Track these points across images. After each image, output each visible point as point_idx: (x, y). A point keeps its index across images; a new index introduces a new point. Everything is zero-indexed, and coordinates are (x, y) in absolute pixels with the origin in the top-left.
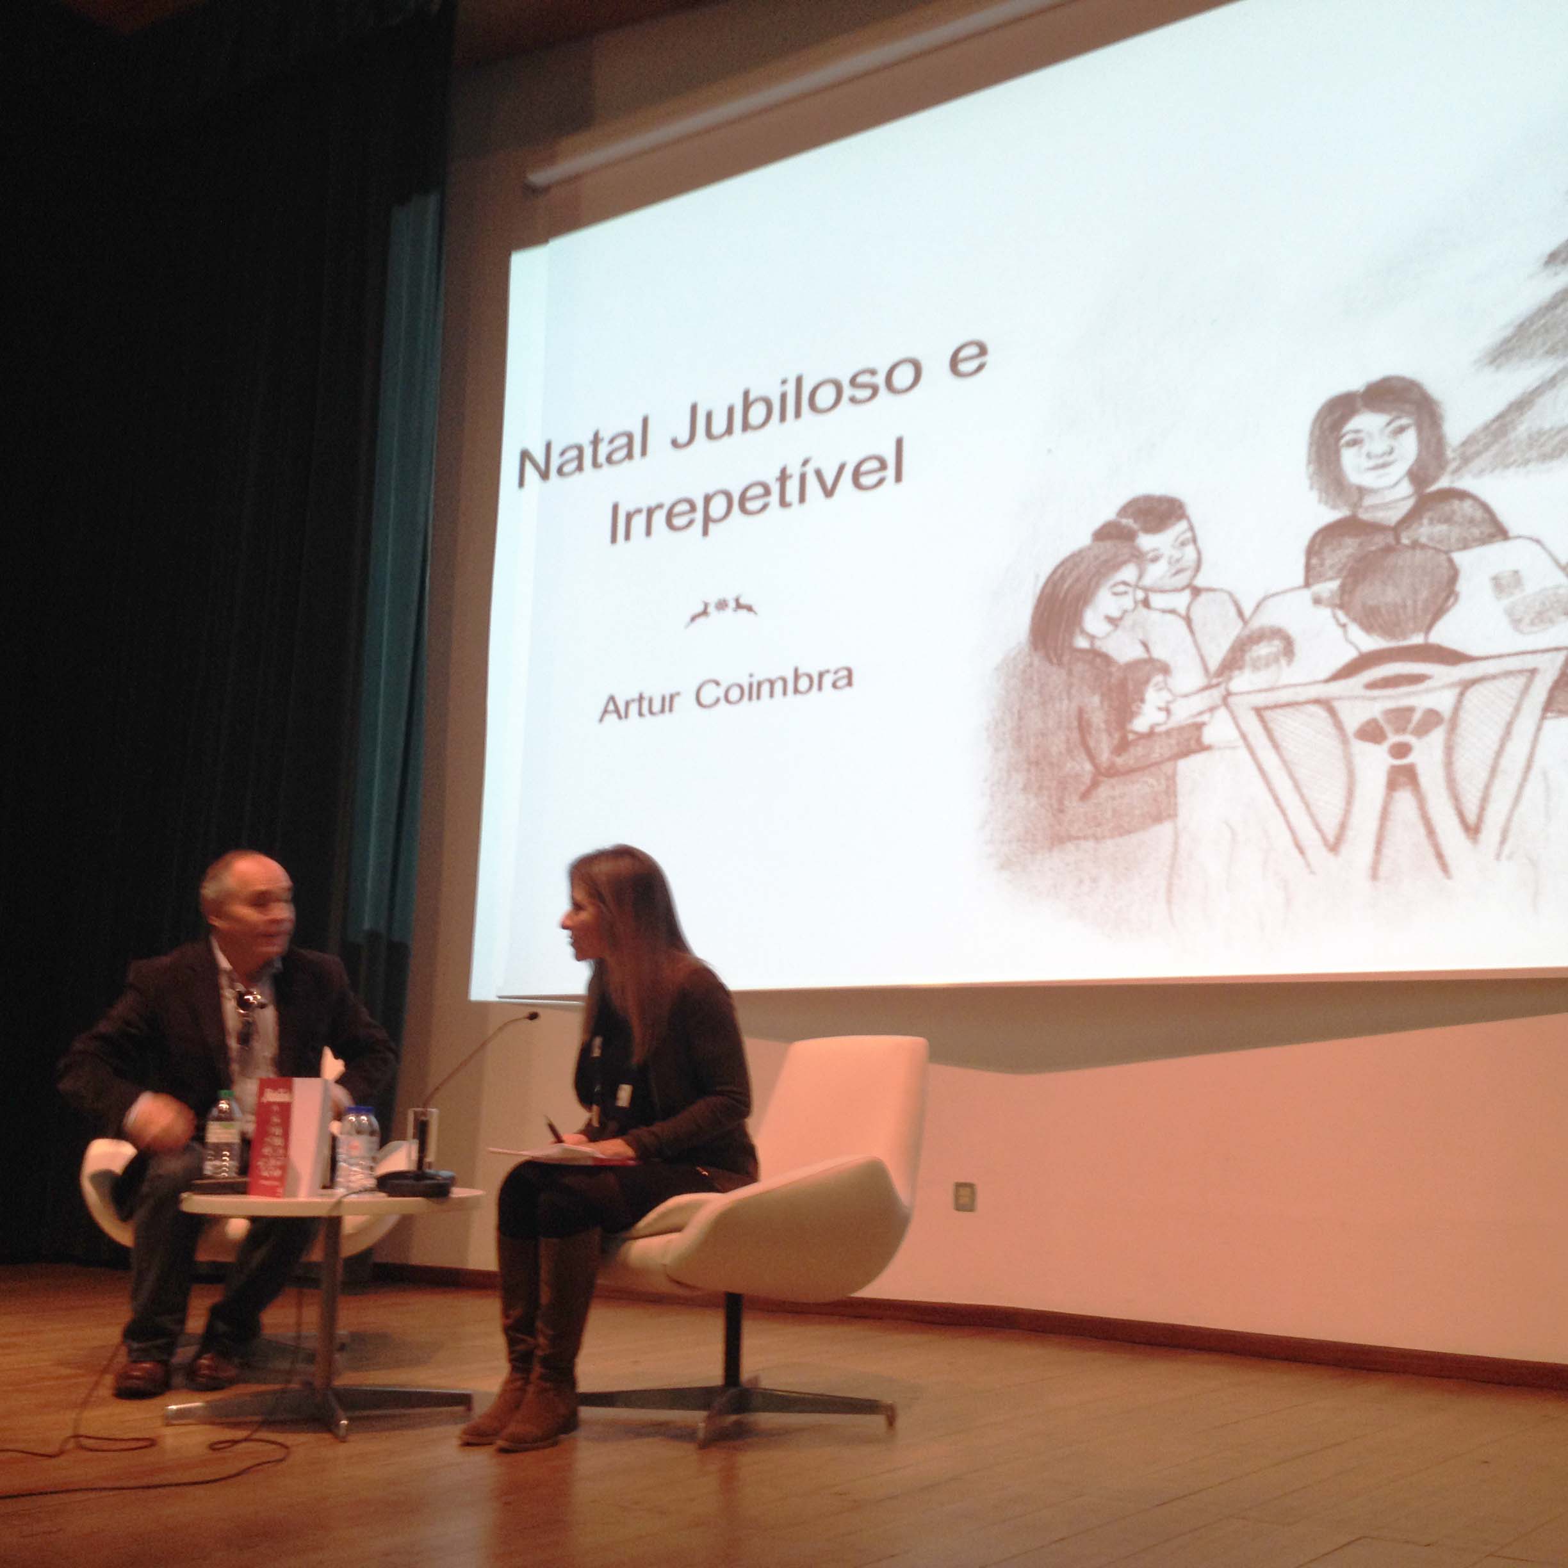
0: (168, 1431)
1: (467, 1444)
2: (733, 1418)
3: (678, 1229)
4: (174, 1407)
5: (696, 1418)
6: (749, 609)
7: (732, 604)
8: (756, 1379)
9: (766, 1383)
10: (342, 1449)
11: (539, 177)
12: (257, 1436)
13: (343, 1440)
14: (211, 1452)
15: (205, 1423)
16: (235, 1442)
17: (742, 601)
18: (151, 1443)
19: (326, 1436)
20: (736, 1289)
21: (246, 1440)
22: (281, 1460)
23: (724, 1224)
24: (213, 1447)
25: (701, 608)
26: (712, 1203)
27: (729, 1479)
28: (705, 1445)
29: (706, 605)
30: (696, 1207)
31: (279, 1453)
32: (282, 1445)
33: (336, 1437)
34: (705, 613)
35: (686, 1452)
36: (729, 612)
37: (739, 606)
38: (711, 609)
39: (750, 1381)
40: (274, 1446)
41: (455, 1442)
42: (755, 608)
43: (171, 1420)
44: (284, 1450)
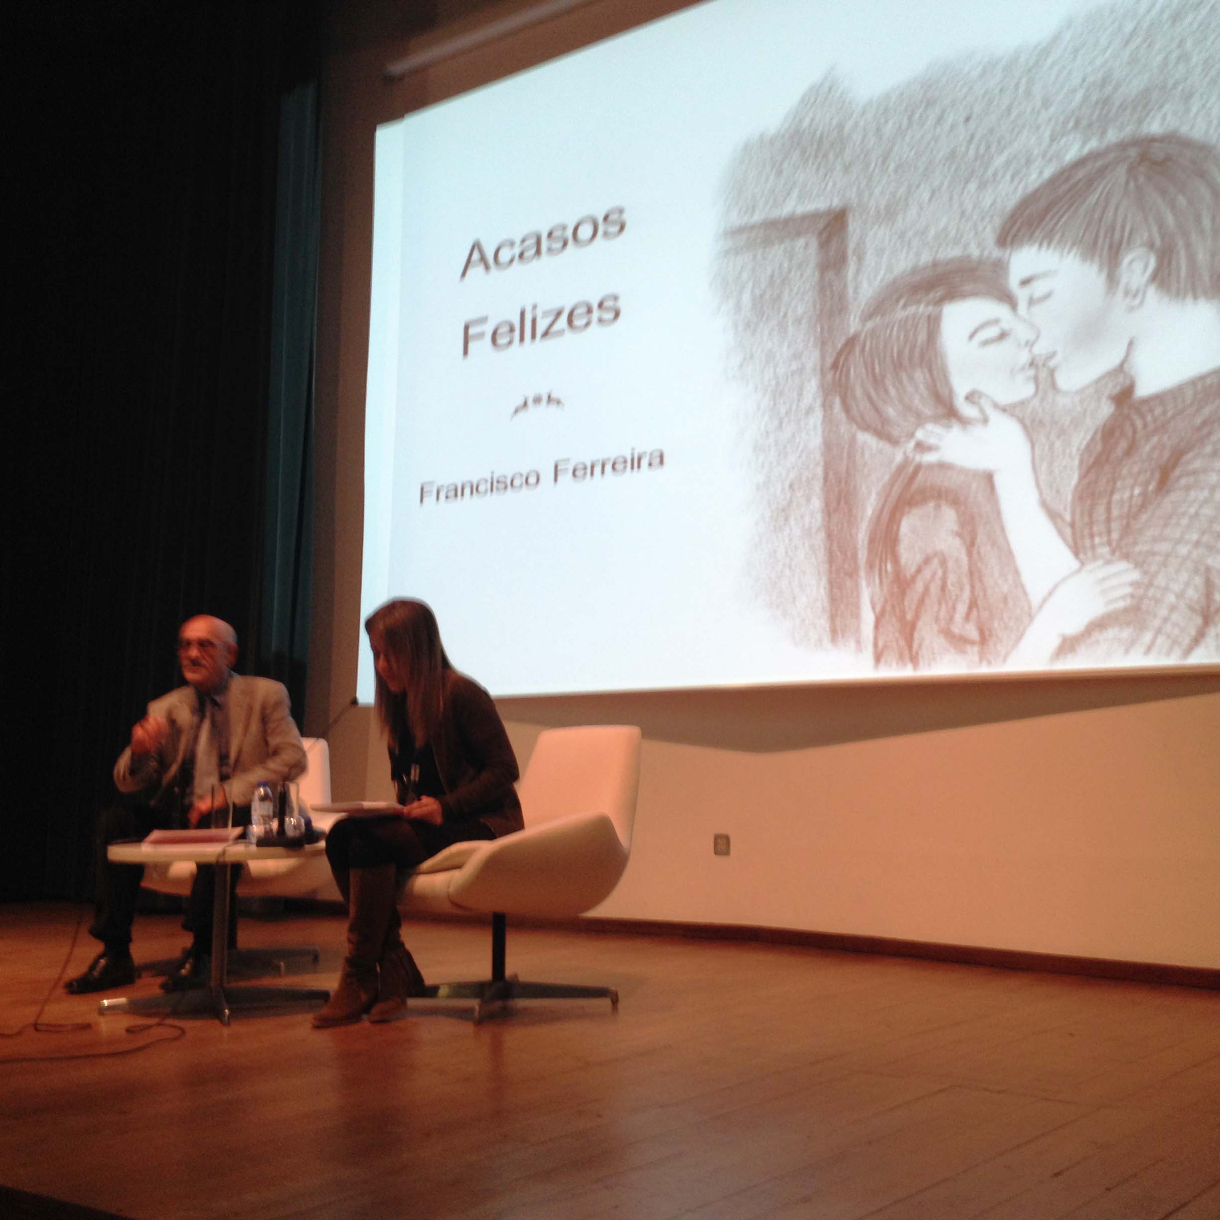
0: (101, 1019)
1: (317, 1027)
2: (499, 1003)
3: (459, 867)
4: (106, 1002)
5: (474, 1003)
6: (558, 401)
8: (516, 975)
10: (226, 1031)
12: (165, 1022)
13: (228, 1024)
14: (128, 1033)
16: (149, 1027)
18: (87, 1026)
19: (217, 1022)
20: (499, 909)
21: (157, 1025)
22: (177, 1038)
23: (492, 864)
24: (129, 1030)
26: (483, 849)
27: (497, 1048)
28: (479, 1022)
29: (527, 400)
30: (468, 853)
31: (176, 1033)
32: (181, 1028)
33: (222, 1021)
35: (467, 1028)
36: (543, 404)
37: (550, 400)
40: (175, 1029)
42: (562, 401)
44: (180, 1032)
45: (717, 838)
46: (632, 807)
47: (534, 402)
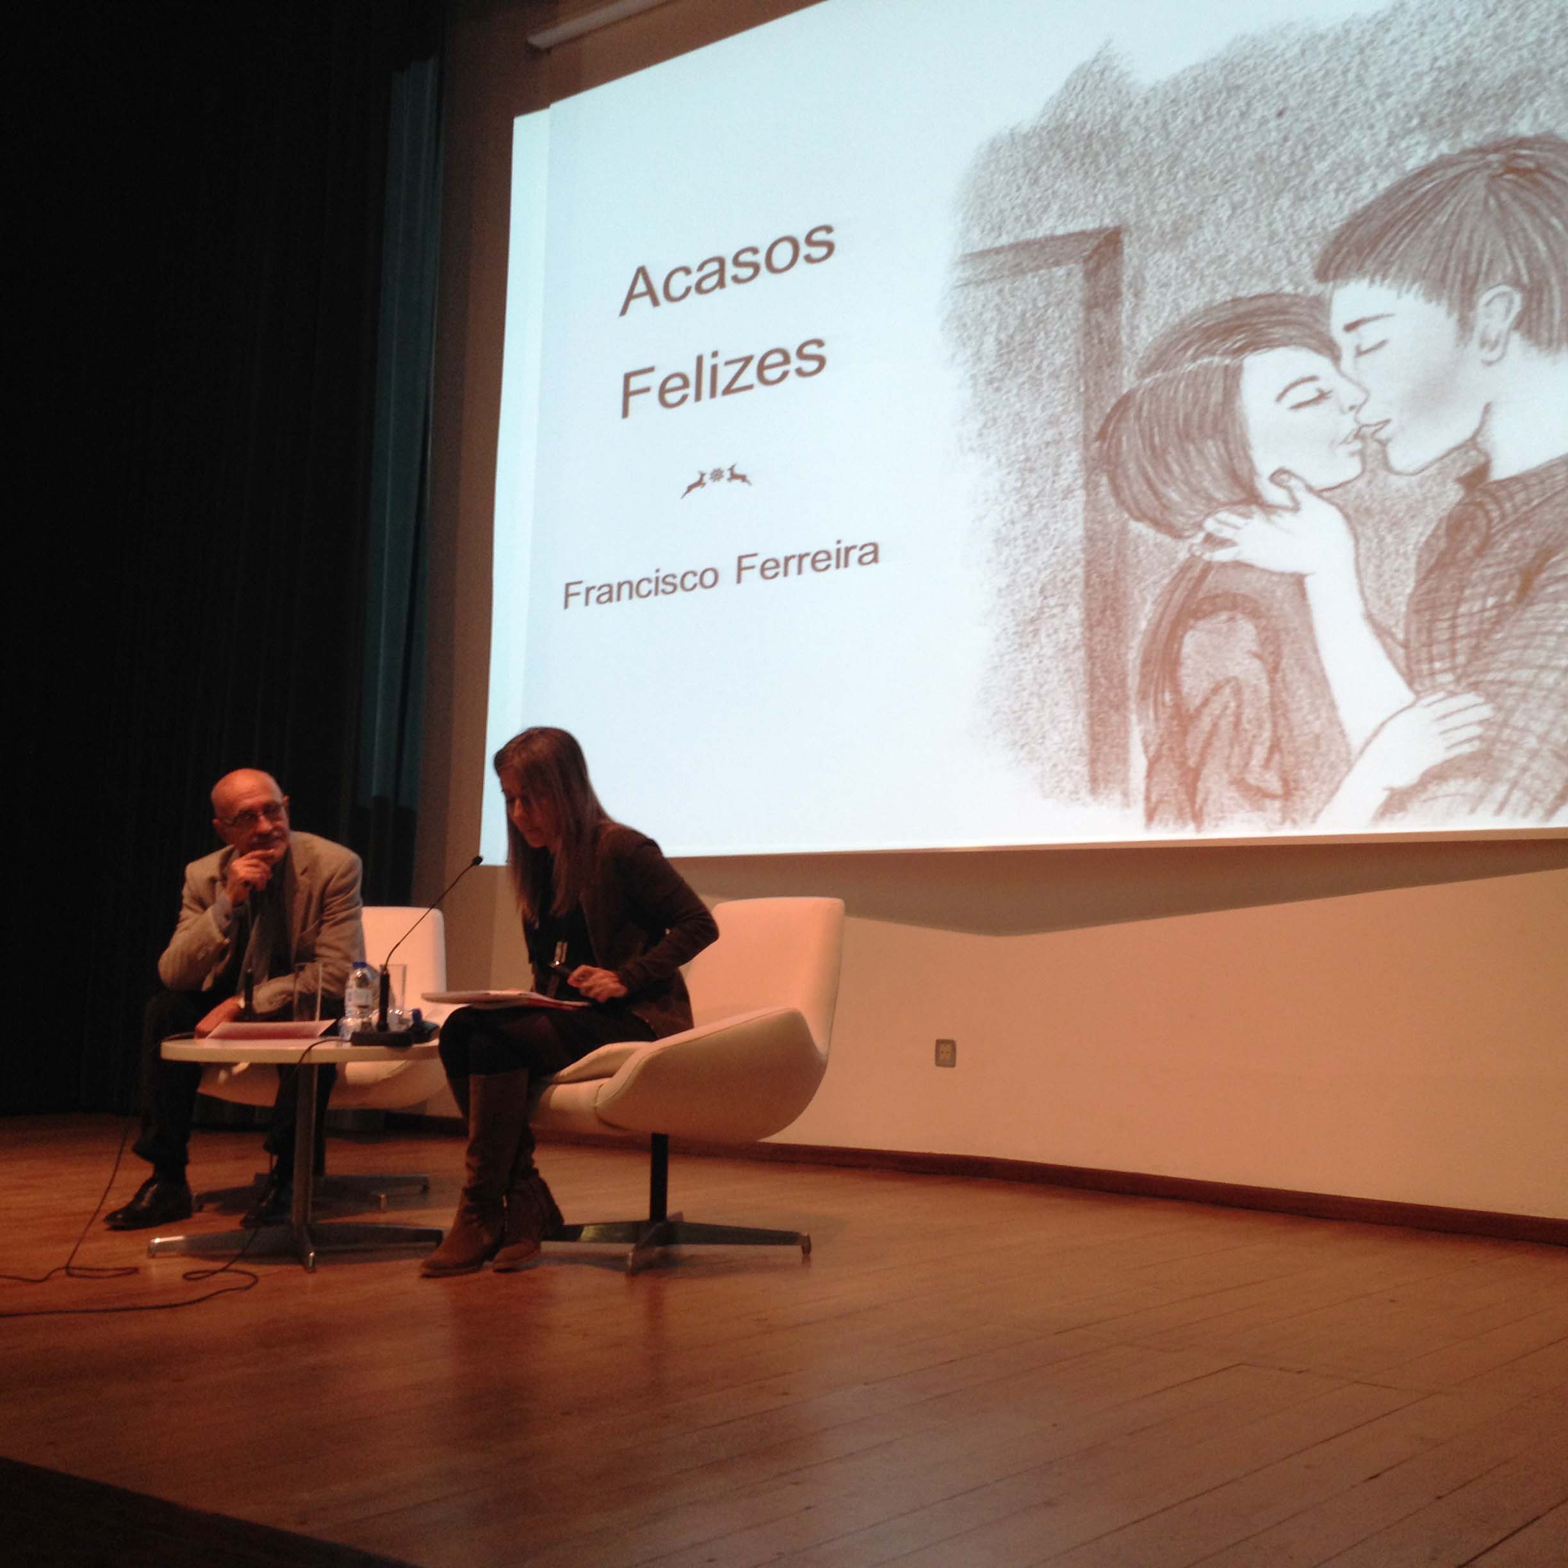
0: (153, 1262)
1: (426, 1276)
2: (658, 1249)
3: (610, 1075)
4: (157, 1240)
5: (627, 1249)
6: (743, 478)
7: (727, 474)
8: (680, 1215)
9: (690, 1217)
10: (311, 1279)
11: (540, 40)
12: (233, 1267)
13: (313, 1271)
14: (185, 1280)
15: (184, 1255)
16: (214, 1272)
17: (737, 471)
18: (135, 1270)
19: (300, 1267)
20: (659, 1129)
21: (223, 1270)
22: (248, 1288)
23: (651, 1071)
24: (186, 1276)
25: (697, 478)
26: (641, 1051)
27: (655, 1307)
28: (633, 1273)
29: (702, 475)
30: (624, 1055)
31: (248, 1281)
32: (254, 1276)
33: (306, 1268)
34: (700, 483)
35: (618, 1280)
36: (724, 481)
37: (734, 476)
38: (706, 479)
39: (674, 1216)
40: (243, 1276)
41: (416, 1274)
42: (749, 478)
43: (154, 1252)
44: (253, 1280)
45: (939, 1043)
46: (831, 1002)
47: (712, 478)
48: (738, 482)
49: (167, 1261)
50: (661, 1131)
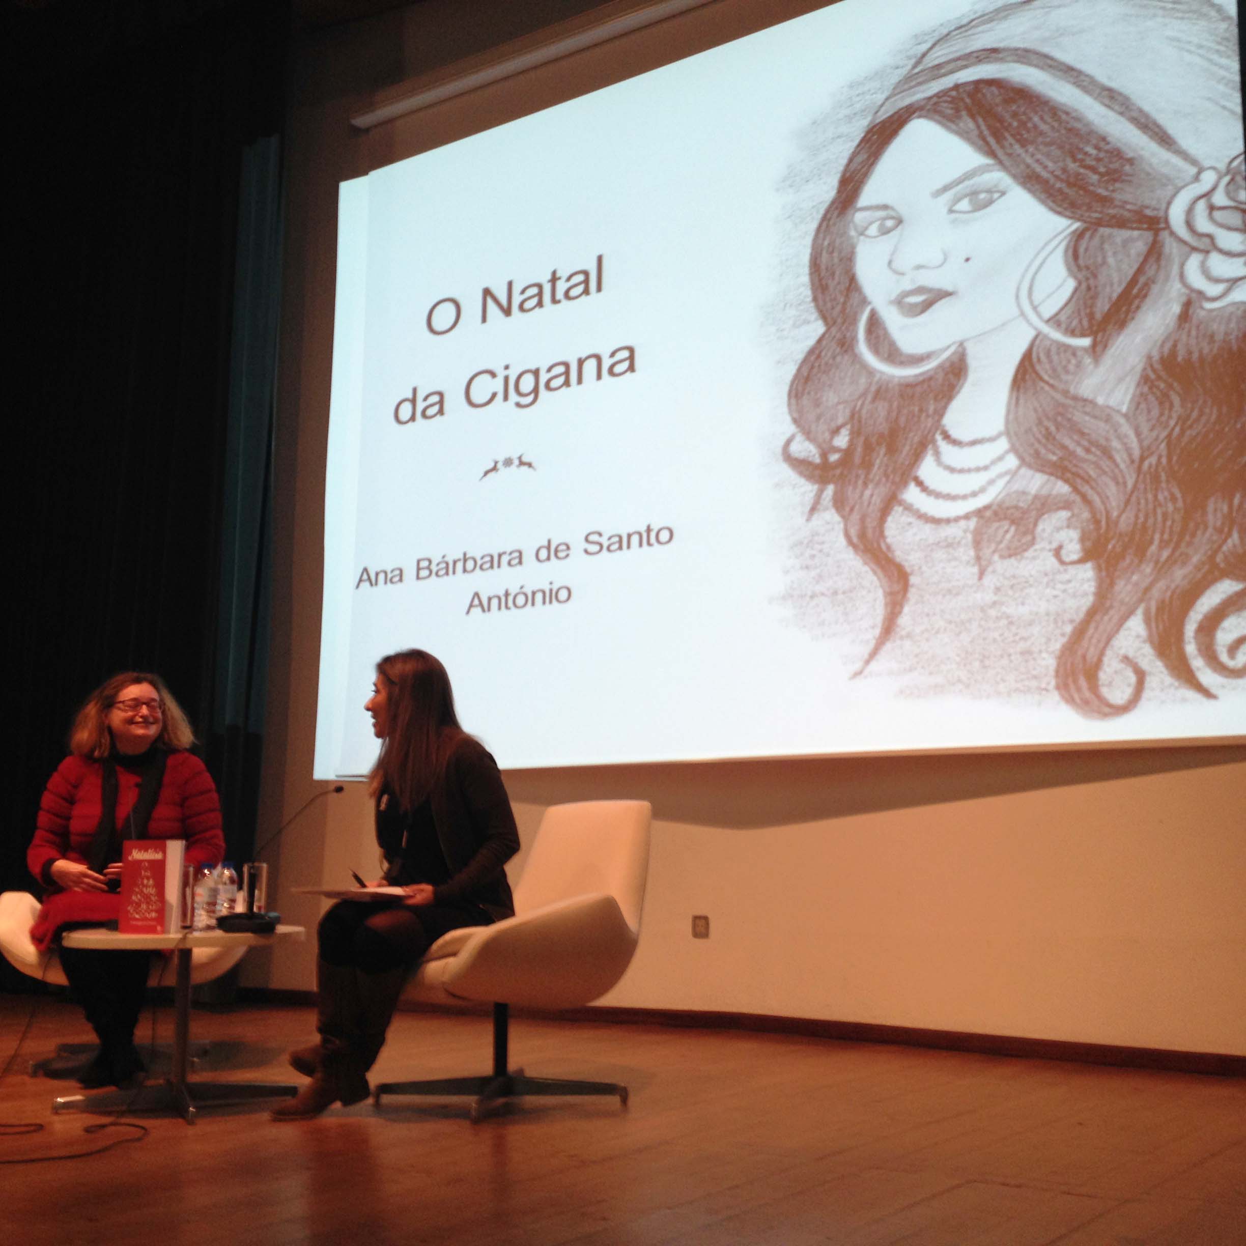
0: (57, 1119)
2: (501, 1101)
3: (454, 954)
4: (60, 1100)
5: (470, 1100)
6: (529, 465)
8: (521, 1070)
9: (530, 1073)
10: (191, 1131)
11: (362, 121)
13: (191, 1123)
14: (86, 1133)
15: (83, 1112)
18: (40, 1127)
19: (180, 1120)
21: (112, 1124)
23: (488, 950)
24: (88, 1130)
26: (479, 935)
28: (477, 1121)
31: (139, 1133)
32: (143, 1128)
33: (186, 1120)
36: (513, 468)
37: (522, 463)
38: (500, 465)
39: (515, 1072)
40: (136, 1129)
42: (533, 465)
44: (143, 1131)
45: (696, 918)
47: (504, 464)
48: (524, 469)
49: (67, 1117)
50: (501, 1001)
